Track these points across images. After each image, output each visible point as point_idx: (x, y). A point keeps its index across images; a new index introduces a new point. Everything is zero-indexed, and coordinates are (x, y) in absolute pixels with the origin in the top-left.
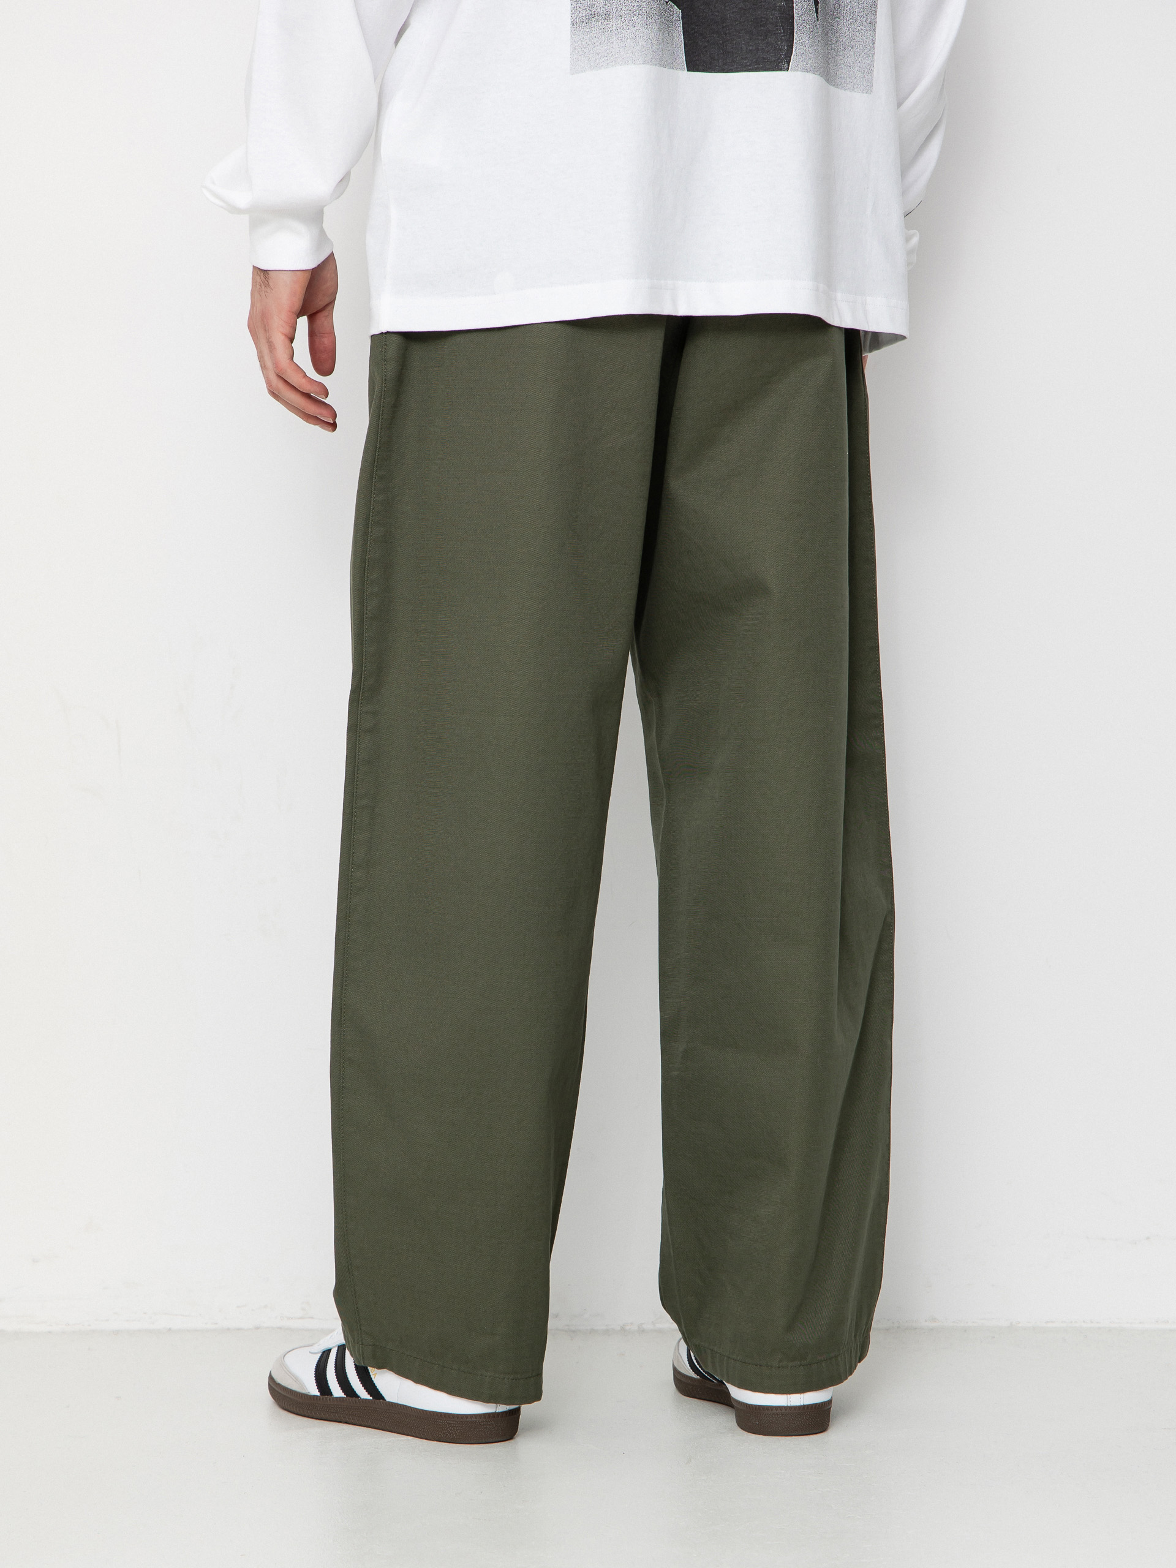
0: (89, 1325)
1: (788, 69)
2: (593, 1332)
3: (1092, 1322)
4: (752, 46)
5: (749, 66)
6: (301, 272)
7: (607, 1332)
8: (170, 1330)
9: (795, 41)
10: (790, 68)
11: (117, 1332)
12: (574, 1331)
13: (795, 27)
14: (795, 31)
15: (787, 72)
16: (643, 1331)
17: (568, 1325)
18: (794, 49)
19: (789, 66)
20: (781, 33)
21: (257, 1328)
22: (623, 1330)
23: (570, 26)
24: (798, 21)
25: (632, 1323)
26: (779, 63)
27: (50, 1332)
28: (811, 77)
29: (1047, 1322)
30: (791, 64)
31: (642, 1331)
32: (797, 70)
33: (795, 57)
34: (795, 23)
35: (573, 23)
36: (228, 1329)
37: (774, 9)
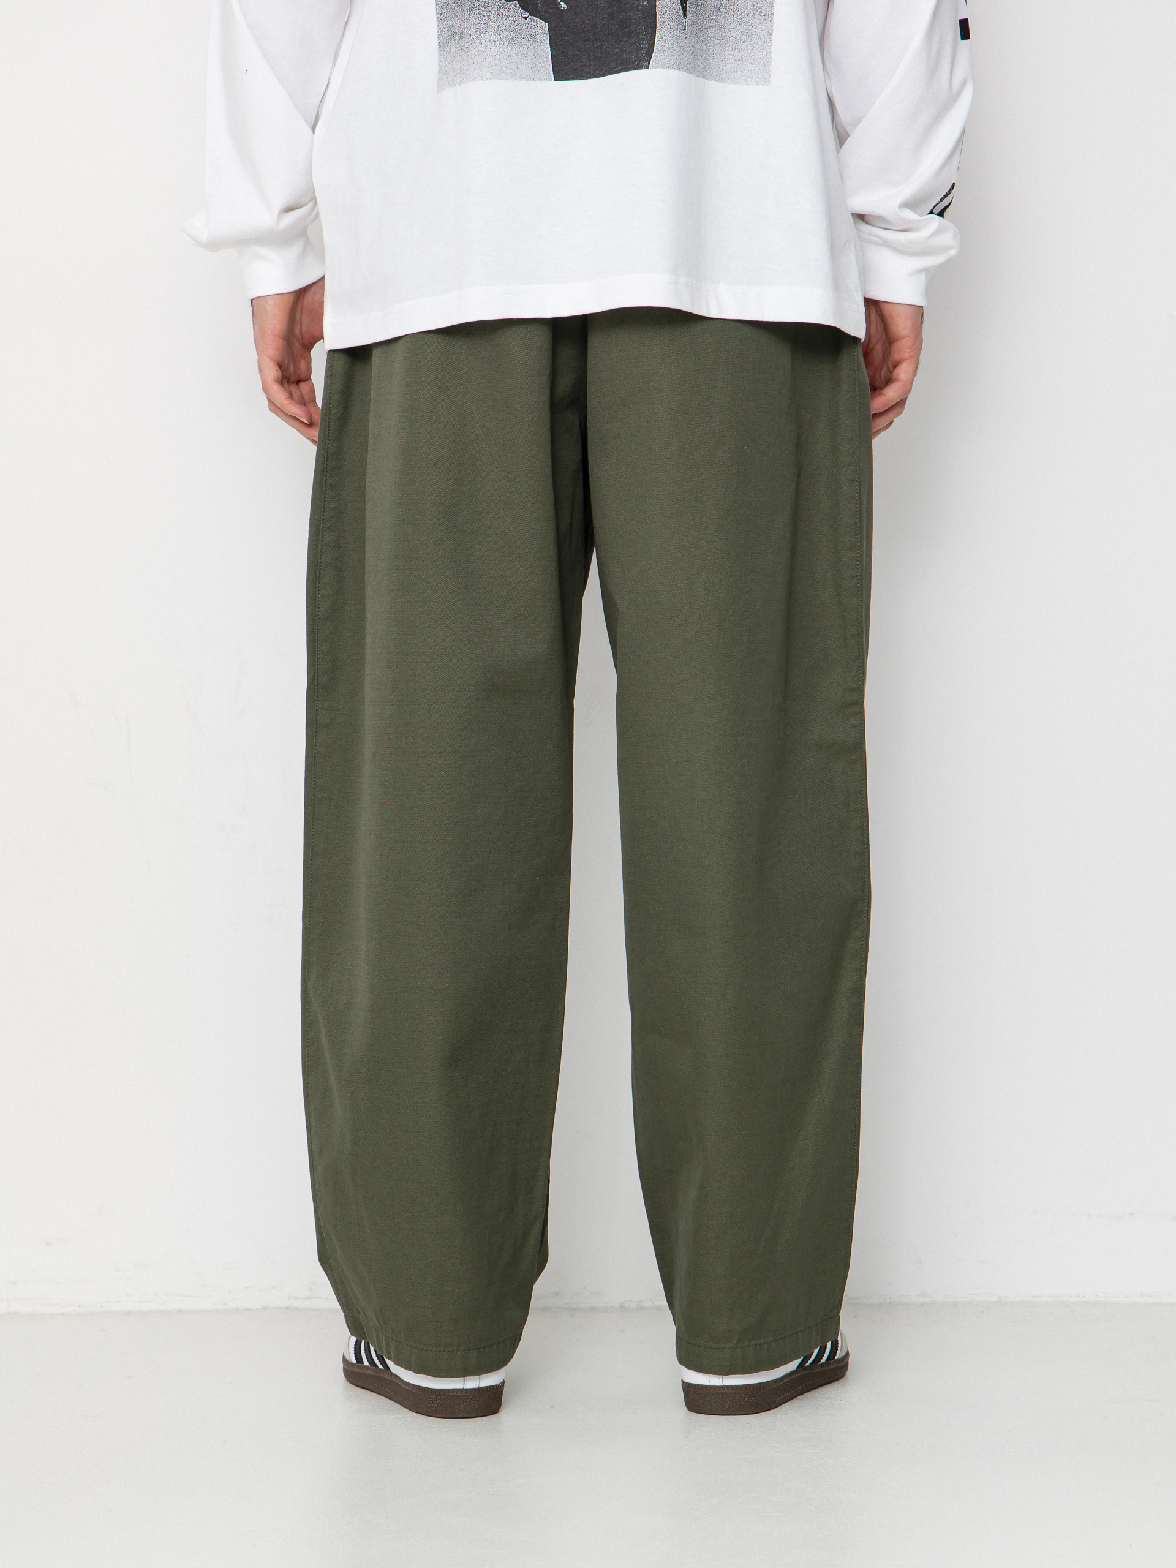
0: (102, 1307)
1: (648, 67)
2: (593, 1309)
3: (1078, 1297)
4: (617, 48)
5: (615, 68)
6: (288, 295)
7: (606, 1310)
8: (180, 1310)
9: (656, 39)
10: (650, 65)
11: (129, 1313)
12: (574, 1309)
13: (658, 25)
14: (657, 29)
15: (647, 70)
16: (642, 1308)
17: (567, 1303)
18: (655, 47)
19: (649, 63)
20: (643, 32)
21: (266, 1308)
22: (622, 1308)
23: (437, 46)
24: (660, 19)
25: (631, 1301)
26: (640, 61)
27: (63, 1314)
28: (674, 73)
29: (1035, 1297)
30: (651, 61)
31: (640, 1308)
32: (658, 67)
33: (657, 54)
34: (657, 21)
35: (440, 44)
36: (238, 1309)
37: (638, 10)
